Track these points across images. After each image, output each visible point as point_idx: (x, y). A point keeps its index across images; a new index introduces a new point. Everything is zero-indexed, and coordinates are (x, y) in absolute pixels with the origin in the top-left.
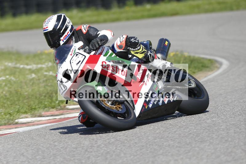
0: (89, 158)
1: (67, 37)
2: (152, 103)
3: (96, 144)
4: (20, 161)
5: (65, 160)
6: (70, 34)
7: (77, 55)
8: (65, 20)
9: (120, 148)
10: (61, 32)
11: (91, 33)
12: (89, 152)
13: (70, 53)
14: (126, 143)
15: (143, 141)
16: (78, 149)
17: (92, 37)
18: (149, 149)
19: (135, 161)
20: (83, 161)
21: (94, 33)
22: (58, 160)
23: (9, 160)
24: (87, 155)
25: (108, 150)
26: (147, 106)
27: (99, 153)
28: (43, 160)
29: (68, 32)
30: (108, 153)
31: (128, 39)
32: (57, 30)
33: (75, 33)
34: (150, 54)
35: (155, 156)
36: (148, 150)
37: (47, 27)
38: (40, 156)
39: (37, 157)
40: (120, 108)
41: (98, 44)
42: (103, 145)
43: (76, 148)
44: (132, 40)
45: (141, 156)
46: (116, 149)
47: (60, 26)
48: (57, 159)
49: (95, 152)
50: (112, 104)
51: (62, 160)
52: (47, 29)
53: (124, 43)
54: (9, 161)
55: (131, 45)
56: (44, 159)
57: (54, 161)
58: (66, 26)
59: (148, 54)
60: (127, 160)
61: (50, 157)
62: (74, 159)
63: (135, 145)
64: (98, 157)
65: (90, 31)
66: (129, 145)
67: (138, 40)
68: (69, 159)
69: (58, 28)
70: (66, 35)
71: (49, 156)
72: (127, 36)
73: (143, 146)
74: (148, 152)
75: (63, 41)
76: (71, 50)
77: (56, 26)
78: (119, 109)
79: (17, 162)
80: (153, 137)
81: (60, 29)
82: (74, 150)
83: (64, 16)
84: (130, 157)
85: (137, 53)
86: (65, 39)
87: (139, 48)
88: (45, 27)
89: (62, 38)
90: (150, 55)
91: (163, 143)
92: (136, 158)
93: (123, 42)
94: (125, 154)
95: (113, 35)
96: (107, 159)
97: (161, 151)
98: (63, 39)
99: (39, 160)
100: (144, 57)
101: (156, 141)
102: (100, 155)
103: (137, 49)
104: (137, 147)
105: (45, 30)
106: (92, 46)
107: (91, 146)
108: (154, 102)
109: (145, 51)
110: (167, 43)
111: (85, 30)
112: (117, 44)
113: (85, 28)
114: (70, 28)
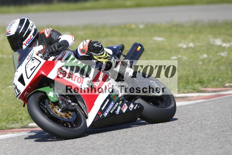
1: (30, 41)
2: (107, 111)
6: (33, 38)
7: (33, 60)
10: (24, 36)
11: (53, 37)
13: (28, 57)
17: (54, 41)
21: (56, 37)
26: (102, 115)
29: (31, 36)
31: (91, 44)
32: (19, 34)
33: (39, 36)
37: (10, 31)
40: (70, 115)
44: (95, 45)
50: (62, 112)
52: (9, 33)
53: (86, 47)
55: (94, 50)
59: (112, 60)
65: (52, 35)
67: (101, 46)
69: (20, 32)
70: (29, 39)
75: (26, 45)
76: (29, 55)
77: (18, 30)
78: (69, 116)
83: (27, 19)
85: (100, 58)
86: (28, 43)
88: (8, 31)
89: (24, 42)
95: (74, 39)
98: (25, 43)
103: (100, 54)
105: (8, 35)
108: (110, 111)
109: (109, 56)
110: (139, 48)
111: (48, 33)
112: (80, 48)
113: (48, 31)
114: (33, 32)
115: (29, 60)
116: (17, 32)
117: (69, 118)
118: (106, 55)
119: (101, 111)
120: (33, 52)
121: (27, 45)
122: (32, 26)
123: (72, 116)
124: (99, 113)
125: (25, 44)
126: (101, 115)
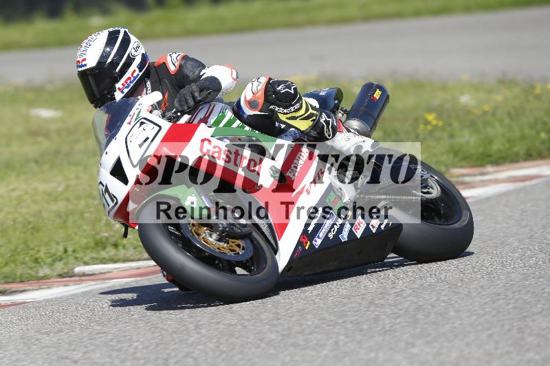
0: (377, 319)
1: (131, 82)
2: (321, 235)
3: (394, 287)
4: (224, 324)
5: (325, 323)
6: (138, 74)
7: (142, 123)
8: (126, 42)
9: (446, 299)
10: (117, 70)
11: (188, 73)
12: (376, 306)
13: (128, 119)
14: (460, 286)
15: (498, 282)
16: (352, 300)
17: (189, 80)
18: (513, 301)
19: (480, 328)
20: (365, 327)
21: (194, 72)
22: (309, 323)
23: (200, 321)
24: (373, 312)
25: (421, 303)
26: (309, 243)
27: (401, 310)
28: (275, 322)
29: (134, 71)
30: (420, 308)
31: (270, 87)
32: (106, 66)
33: (153, 71)
34: (325, 121)
35: (526, 317)
36: (508, 304)
37: (84, 60)
38: (268, 314)
39: (263, 317)
40: (239, 246)
41: (194, 98)
42: (409, 292)
43: (348, 297)
44: (280, 88)
45: (494, 316)
46: (437, 300)
47: (115, 56)
48: (307, 320)
49: (390, 305)
50: (220, 240)
51: (316, 322)
52: (84, 63)
53: (261, 94)
54: (200, 323)
55: (278, 100)
56: (279, 319)
57: (301, 325)
58: (129, 55)
59: (322, 121)
60: (461, 324)
61: (292, 317)
62: (344, 322)
63: (480, 293)
64: (396, 319)
65: (184, 67)
66: (466, 293)
67: (295, 89)
68: (332, 321)
69: (109, 60)
70: (129, 78)
71: (289, 315)
72: (270, 79)
73: (499, 294)
74: (510, 306)
75: (122, 92)
76: (131, 113)
77: (104, 56)
78: (237, 249)
79: (218, 326)
80: (522, 274)
81: (114, 64)
82: (345, 301)
83: (125, 32)
84: (470, 317)
85: (294, 118)
86: (126, 87)
87: (297, 106)
88: (80, 59)
89: (118, 85)
90: (327, 123)
91: (544, 289)
92: (482, 320)
93: (259, 94)
94: (458, 311)
95: (235, 76)
96: (416, 322)
97: (539, 306)
98: (121, 87)
99: (266, 323)
100: (313, 127)
101: (527, 283)
102: (401, 312)
104: (483, 295)
105: (80, 67)
106: (180, 101)
107: (381, 293)
108: (327, 234)
109: (315, 112)
110: (377, 94)
111: (174, 64)
112: (245, 98)
113: (175, 59)
114: (138, 60)
115: (132, 124)
116: (101, 63)
117: (238, 253)
118: (307, 110)
119: (307, 235)
120: (139, 107)
121: (126, 91)
122: (137, 48)
123: (243, 249)
124: (302, 240)
125: (119, 89)
126: (306, 243)
